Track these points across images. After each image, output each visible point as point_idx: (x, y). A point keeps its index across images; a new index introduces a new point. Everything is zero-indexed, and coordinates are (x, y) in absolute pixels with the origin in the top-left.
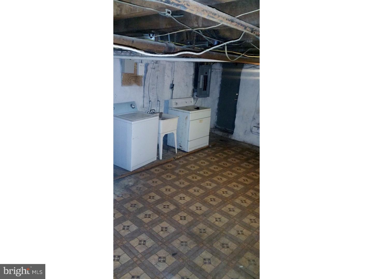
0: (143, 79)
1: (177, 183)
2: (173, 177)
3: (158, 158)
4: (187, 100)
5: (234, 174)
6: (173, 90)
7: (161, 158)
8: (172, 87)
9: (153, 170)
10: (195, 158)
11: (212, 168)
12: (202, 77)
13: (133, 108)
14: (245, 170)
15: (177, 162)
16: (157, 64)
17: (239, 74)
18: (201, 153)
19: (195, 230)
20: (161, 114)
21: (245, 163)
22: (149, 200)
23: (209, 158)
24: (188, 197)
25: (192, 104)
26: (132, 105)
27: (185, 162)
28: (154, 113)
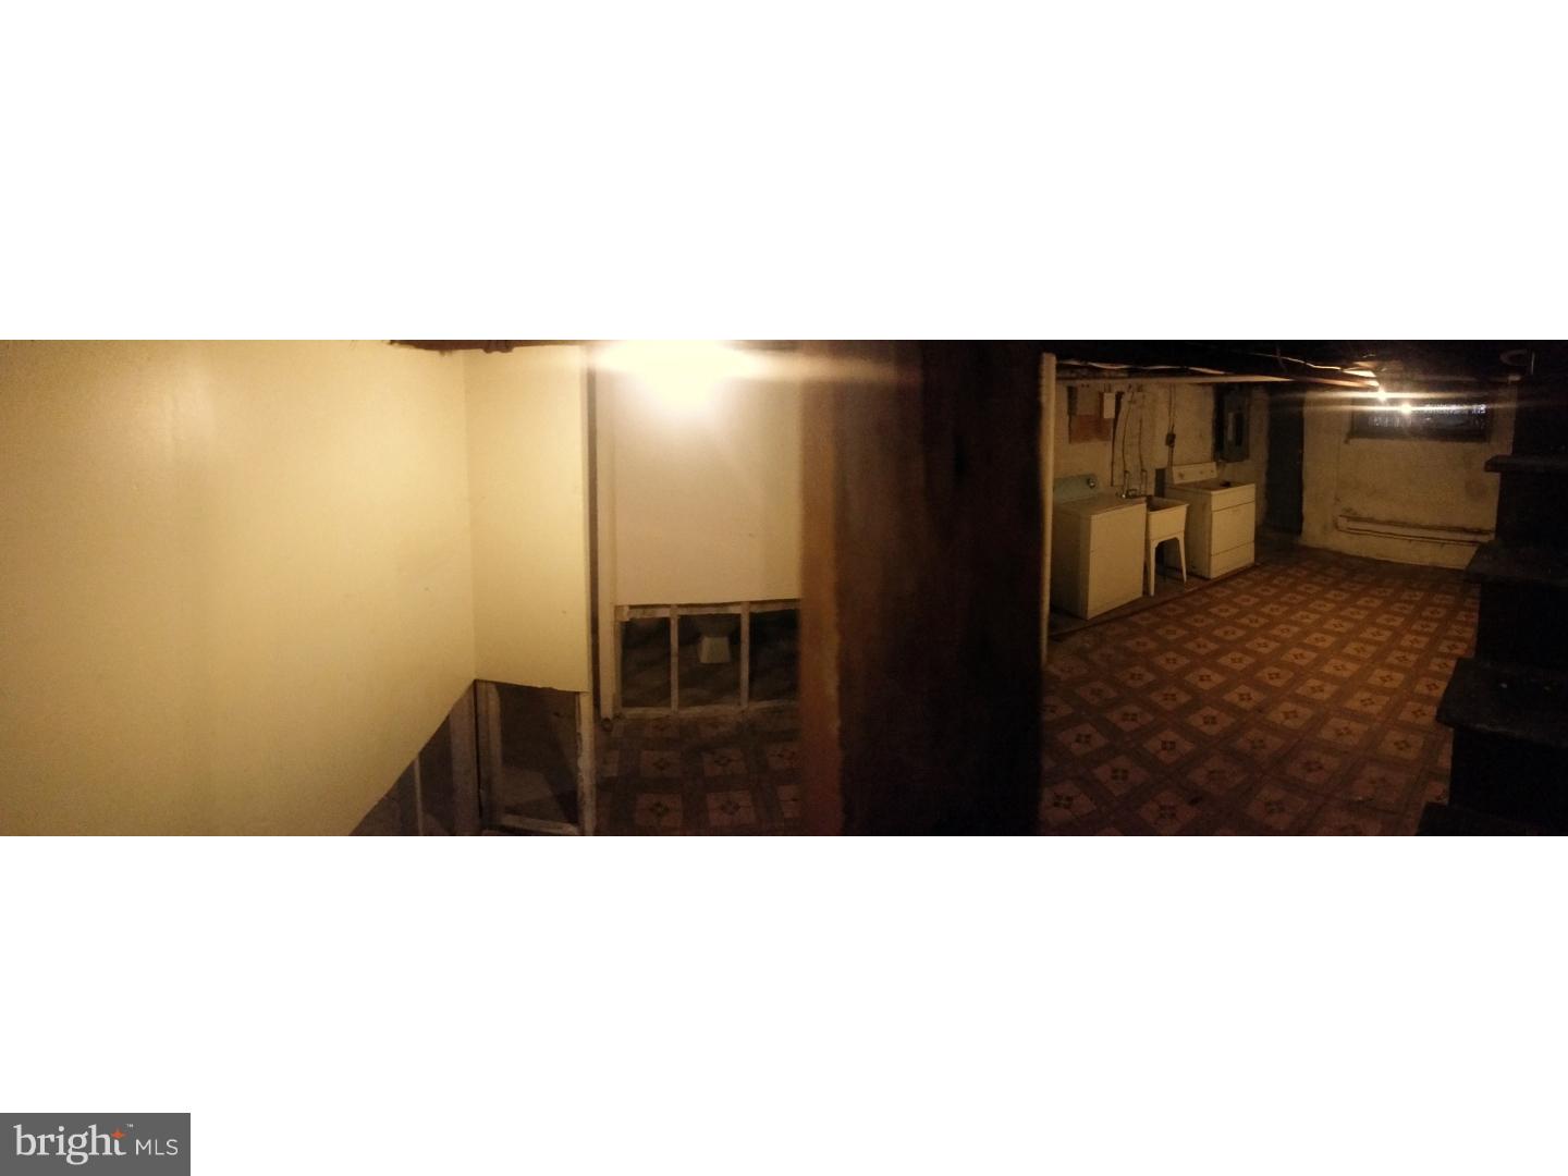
0: (1111, 425)
1: (1191, 646)
2: (1181, 632)
3: (1146, 592)
4: (1201, 467)
5: (1314, 617)
6: (1173, 447)
7: (1152, 593)
8: (1171, 440)
9: (1135, 619)
10: (1229, 592)
11: (1266, 610)
12: (1231, 416)
13: (1091, 487)
14: (1333, 605)
15: (1188, 600)
16: (1140, 394)
17: (1301, 403)
18: (1240, 580)
19: (1241, 743)
20: (1149, 499)
21: (1333, 592)
22: (1130, 682)
23: (1258, 590)
24: (1217, 675)
25: (1215, 475)
26: (1089, 480)
27: (1205, 600)
28: (1135, 496)
